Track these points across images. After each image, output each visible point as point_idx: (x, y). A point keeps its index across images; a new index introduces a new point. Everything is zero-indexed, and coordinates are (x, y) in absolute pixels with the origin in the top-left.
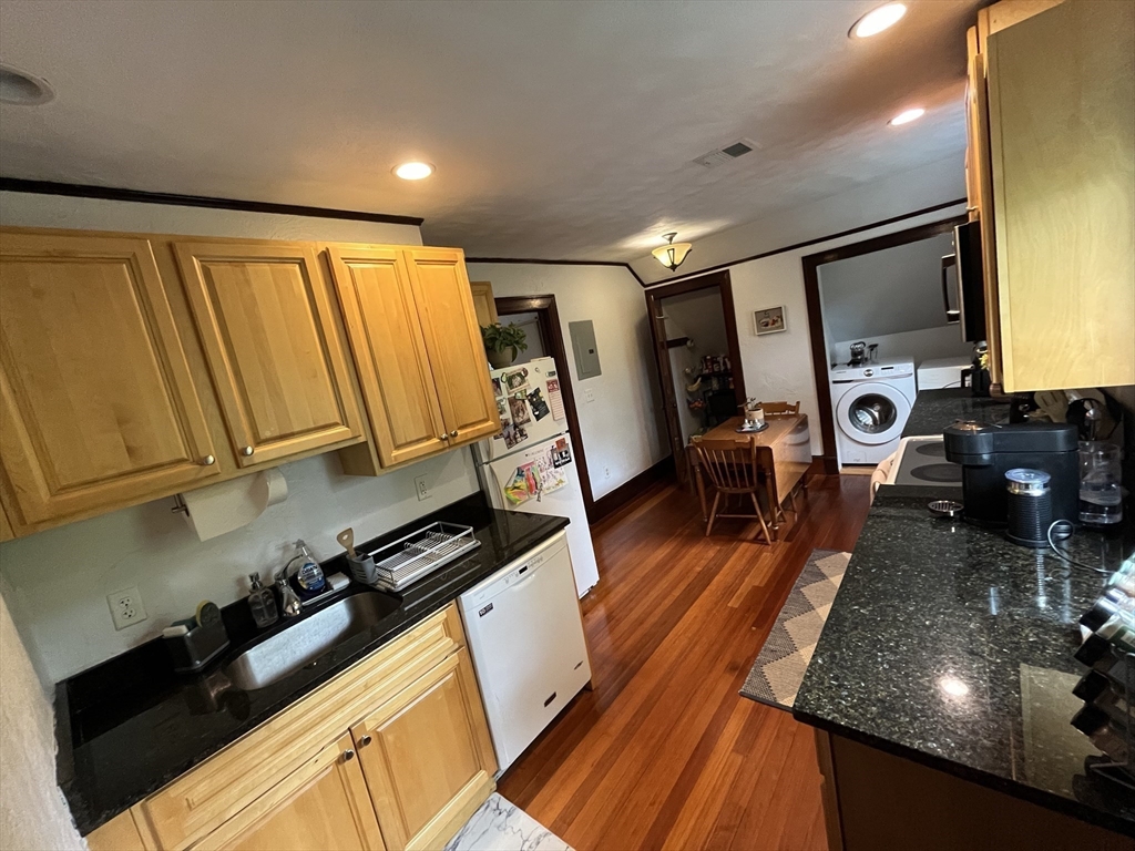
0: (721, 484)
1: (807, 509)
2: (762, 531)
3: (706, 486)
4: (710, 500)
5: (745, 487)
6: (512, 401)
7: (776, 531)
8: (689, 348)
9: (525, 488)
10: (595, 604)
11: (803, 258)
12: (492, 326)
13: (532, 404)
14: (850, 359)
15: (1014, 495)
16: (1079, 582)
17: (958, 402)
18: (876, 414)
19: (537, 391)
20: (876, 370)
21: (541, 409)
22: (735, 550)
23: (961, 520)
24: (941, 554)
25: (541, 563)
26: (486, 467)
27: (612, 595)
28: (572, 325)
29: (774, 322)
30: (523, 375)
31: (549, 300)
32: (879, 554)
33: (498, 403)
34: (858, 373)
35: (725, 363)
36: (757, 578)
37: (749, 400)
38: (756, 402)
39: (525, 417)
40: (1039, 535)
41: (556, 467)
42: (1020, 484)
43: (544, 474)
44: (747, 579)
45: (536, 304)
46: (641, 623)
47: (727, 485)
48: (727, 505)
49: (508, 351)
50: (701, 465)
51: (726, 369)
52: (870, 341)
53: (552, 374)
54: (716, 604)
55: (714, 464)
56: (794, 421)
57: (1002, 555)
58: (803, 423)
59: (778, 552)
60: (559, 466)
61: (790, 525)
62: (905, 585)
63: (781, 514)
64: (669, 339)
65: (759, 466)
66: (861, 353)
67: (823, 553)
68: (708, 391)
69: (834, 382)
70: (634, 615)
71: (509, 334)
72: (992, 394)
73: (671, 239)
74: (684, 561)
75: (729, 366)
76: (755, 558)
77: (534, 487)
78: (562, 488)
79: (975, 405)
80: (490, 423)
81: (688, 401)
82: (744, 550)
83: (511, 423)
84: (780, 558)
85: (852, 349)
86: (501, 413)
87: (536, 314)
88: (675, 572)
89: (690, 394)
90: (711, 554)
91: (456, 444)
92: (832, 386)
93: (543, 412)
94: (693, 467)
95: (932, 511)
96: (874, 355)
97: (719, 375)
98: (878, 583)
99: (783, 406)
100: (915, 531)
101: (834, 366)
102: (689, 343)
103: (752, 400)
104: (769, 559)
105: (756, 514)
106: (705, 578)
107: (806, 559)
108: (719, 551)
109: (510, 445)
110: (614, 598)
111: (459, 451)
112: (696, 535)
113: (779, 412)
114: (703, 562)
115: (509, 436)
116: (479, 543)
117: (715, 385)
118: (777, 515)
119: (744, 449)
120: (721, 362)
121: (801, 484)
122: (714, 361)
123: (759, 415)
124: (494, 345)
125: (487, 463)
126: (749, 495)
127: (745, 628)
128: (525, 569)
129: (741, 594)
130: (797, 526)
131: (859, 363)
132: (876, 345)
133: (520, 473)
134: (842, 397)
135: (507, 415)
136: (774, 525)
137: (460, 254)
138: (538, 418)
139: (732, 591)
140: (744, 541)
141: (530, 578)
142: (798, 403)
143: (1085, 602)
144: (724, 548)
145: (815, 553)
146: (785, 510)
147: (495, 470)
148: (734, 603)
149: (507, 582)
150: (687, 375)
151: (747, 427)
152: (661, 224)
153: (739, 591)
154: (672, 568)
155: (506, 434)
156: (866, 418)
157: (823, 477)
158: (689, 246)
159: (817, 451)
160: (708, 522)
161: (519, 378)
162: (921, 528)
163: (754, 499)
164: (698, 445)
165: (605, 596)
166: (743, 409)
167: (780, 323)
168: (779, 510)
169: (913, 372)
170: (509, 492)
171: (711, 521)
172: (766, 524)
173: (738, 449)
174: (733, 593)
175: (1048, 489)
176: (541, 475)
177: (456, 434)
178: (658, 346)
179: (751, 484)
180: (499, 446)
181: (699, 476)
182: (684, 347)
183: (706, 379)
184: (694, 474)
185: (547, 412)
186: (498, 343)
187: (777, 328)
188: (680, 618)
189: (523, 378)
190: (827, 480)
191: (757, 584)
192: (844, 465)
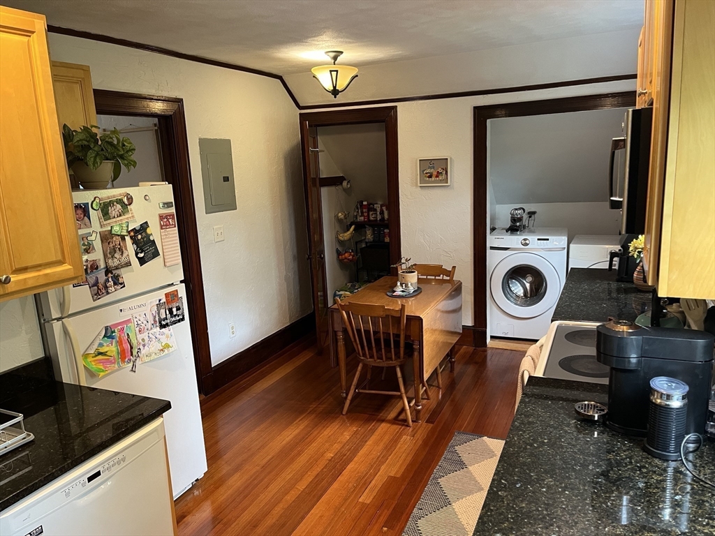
0: (364, 355)
1: (452, 386)
2: (403, 410)
3: (347, 356)
4: (351, 371)
5: (391, 359)
6: (106, 237)
7: (418, 411)
8: (345, 190)
9: (115, 354)
10: (198, 502)
11: (475, 108)
12: (86, 129)
13: (135, 241)
14: (509, 224)
15: (656, 405)
16: (703, 501)
17: (605, 285)
18: (528, 285)
19: (144, 226)
20: (532, 239)
21: (147, 249)
22: (373, 431)
23: (604, 424)
24: (584, 466)
25: (123, 464)
26: (57, 326)
27: (222, 490)
28: (203, 143)
29: (439, 174)
30: (126, 203)
31: (175, 106)
32: (524, 464)
33: (85, 237)
34: (514, 240)
35: (382, 212)
36: (394, 467)
37: (403, 261)
38: (411, 263)
39: (124, 260)
40: (672, 448)
41: (162, 326)
42: (662, 394)
43: (145, 336)
44: (383, 467)
45: (158, 107)
46: (255, 527)
47: (372, 357)
48: (369, 377)
49: (107, 168)
50: (345, 331)
51: (383, 219)
52: (529, 207)
53: (168, 205)
54: (346, 500)
55: (359, 331)
56: (449, 287)
57: (640, 468)
58: (457, 290)
59: (418, 435)
60: (167, 325)
61: (433, 403)
62: (548, 504)
63: (426, 390)
64: (323, 175)
65: (407, 337)
66: (520, 219)
67: (464, 437)
68: (361, 241)
69: (492, 248)
70: (246, 517)
71: (111, 144)
72: (635, 281)
73: (335, 58)
74: (314, 445)
75: (386, 216)
76: (395, 441)
77: (128, 353)
78: (168, 355)
79: (619, 290)
80: (66, 267)
81: (337, 250)
82: (384, 430)
83: (102, 265)
84: (420, 442)
85: (512, 214)
86: (87, 251)
87: (156, 120)
88: (302, 460)
89: (341, 243)
90: (347, 436)
91: (8, 294)
92: (488, 251)
93: (150, 255)
94: (335, 333)
95: (578, 413)
96: (531, 222)
97: (373, 224)
98: (522, 501)
99: (438, 270)
100: (561, 437)
101: (493, 229)
102: (345, 183)
103: (407, 260)
104: (409, 443)
105: (399, 390)
106: (337, 467)
107: (447, 444)
108: (356, 433)
109: (97, 295)
110: (224, 494)
111: (14, 303)
112: (332, 413)
113: (435, 275)
114: (337, 447)
115: (96, 284)
116: (32, 437)
117: (369, 236)
118: (421, 392)
119: (393, 317)
120: (378, 210)
121: (450, 357)
122: (370, 208)
123: (413, 278)
124: (86, 156)
125: (58, 319)
126: (394, 368)
127: (376, 527)
128: (98, 474)
129: (375, 486)
130: (440, 404)
131: (517, 230)
132: (534, 213)
133: (109, 333)
134: (498, 264)
135: (97, 255)
136: (416, 404)
137: (39, 23)
138: (142, 261)
139: (365, 484)
140: (383, 421)
141: (102, 487)
142: (454, 267)
143: (708, 524)
144: (362, 430)
145: (457, 437)
146: (430, 385)
147: (70, 329)
148: (366, 498)
149: (67, 495)
150: (340, 221)
151: (399, 290)
152: (324, 37)
153: (373, 482)
154: (299, 454)
155: (92, 281)
156: (518, 289)
157: (471, 349)
158: (355, 71)
159: (468, 320)
160: (346, 398)
161: (119, 206)
162: (566, 432)
163: (399, 374)
164: (343, 307)
165: (213, 492)
166: (396, 269)
167: (444, 176)
168: (423, 386)
169: (566, 247)
170: (90, 359)
171: (350, 397)
172: (409, 403)
173: (388, 316)
174: (366, 485)
175: (686, 401)
176: (140, 337)
177: (7, 281)
178: (309, 184)
179: (397, 354)
180: (80, 296)
181: (341, 343)
182: (340, 187)
183: (360, 227)
184: (336, 341)
185: (156, 254)
186: (91, 155)
187: (441, 181)
188: (303, 518)
189: (125, 206)
190: (474, 353)
191: (392, 474)
192: (492, 337)
